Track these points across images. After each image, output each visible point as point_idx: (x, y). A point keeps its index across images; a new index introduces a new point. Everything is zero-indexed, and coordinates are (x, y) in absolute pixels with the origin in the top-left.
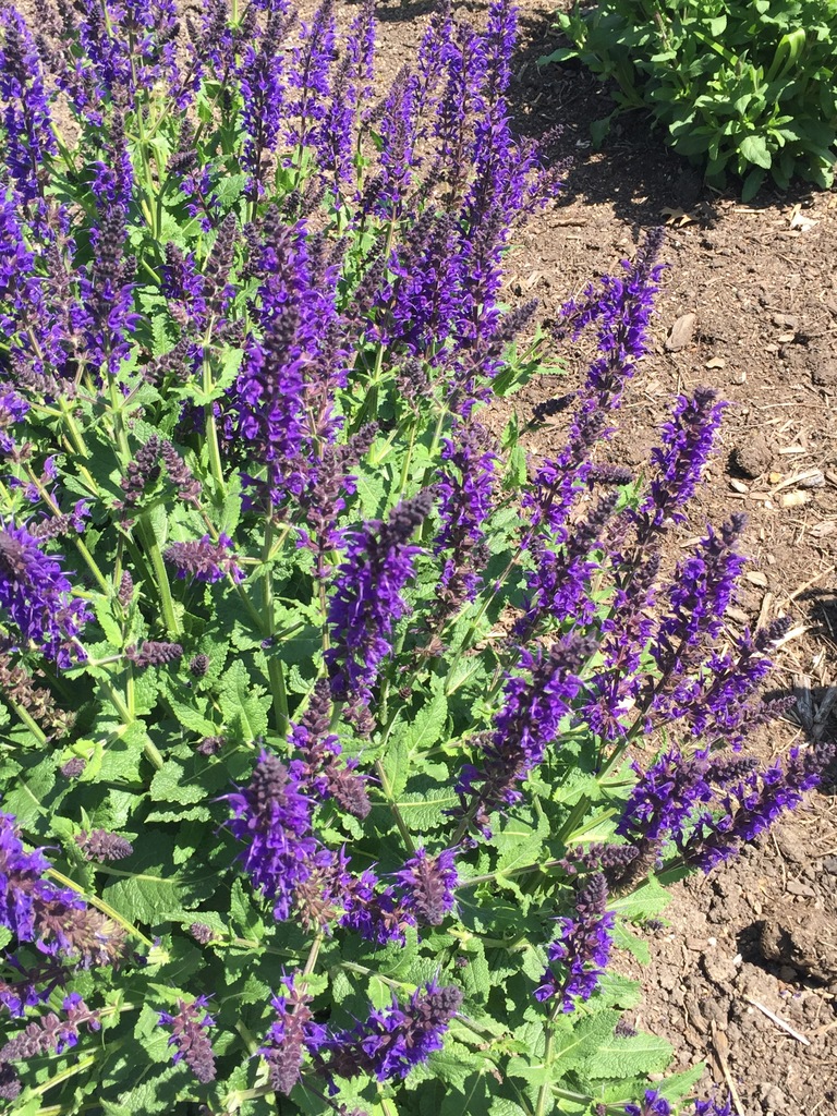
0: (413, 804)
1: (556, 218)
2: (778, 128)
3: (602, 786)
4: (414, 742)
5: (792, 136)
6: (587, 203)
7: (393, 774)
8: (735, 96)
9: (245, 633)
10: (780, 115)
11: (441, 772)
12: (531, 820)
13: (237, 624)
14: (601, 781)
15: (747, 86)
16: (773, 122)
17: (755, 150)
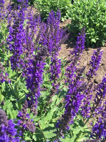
0: (47, 133)
1: (66, 50)
2: (97, 38)
3: (84, 129)
4: (47, 119)
5: (98, 39)
6: (70, 48)
7: (42, 125)
8: (90, 33)
9: (13, 98)
10: (97, 36)
11: (53, 125)
12: (70, 137)
13: (11, 96)
14: (84, 128)
15: (92, 31)
16: (96, 37)
17: (93, 40)
